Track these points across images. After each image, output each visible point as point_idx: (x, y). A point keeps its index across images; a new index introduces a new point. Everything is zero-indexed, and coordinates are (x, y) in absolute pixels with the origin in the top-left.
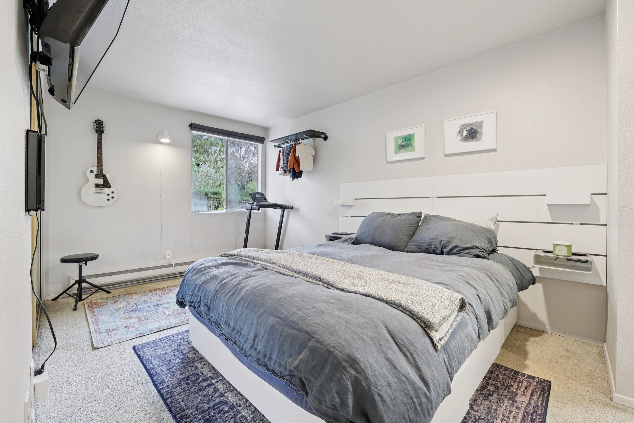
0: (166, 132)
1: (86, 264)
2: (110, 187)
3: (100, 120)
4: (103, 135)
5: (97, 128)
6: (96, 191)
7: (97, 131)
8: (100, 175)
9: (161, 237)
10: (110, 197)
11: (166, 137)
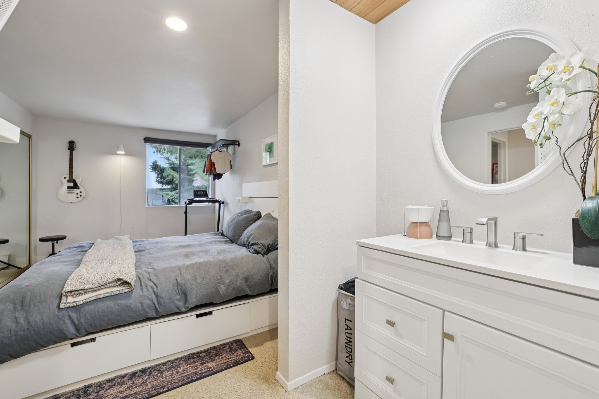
0: (122, 146)
1: (57, 242)
2: (78, 188)
3: (72, 141)
4: (74, 152)
5: (70, 147)
6: (68, 192)
7: (69, 149)
8: (71, 180)
9: (121, 224)
10: (78, 196)
11: (121, 150)
